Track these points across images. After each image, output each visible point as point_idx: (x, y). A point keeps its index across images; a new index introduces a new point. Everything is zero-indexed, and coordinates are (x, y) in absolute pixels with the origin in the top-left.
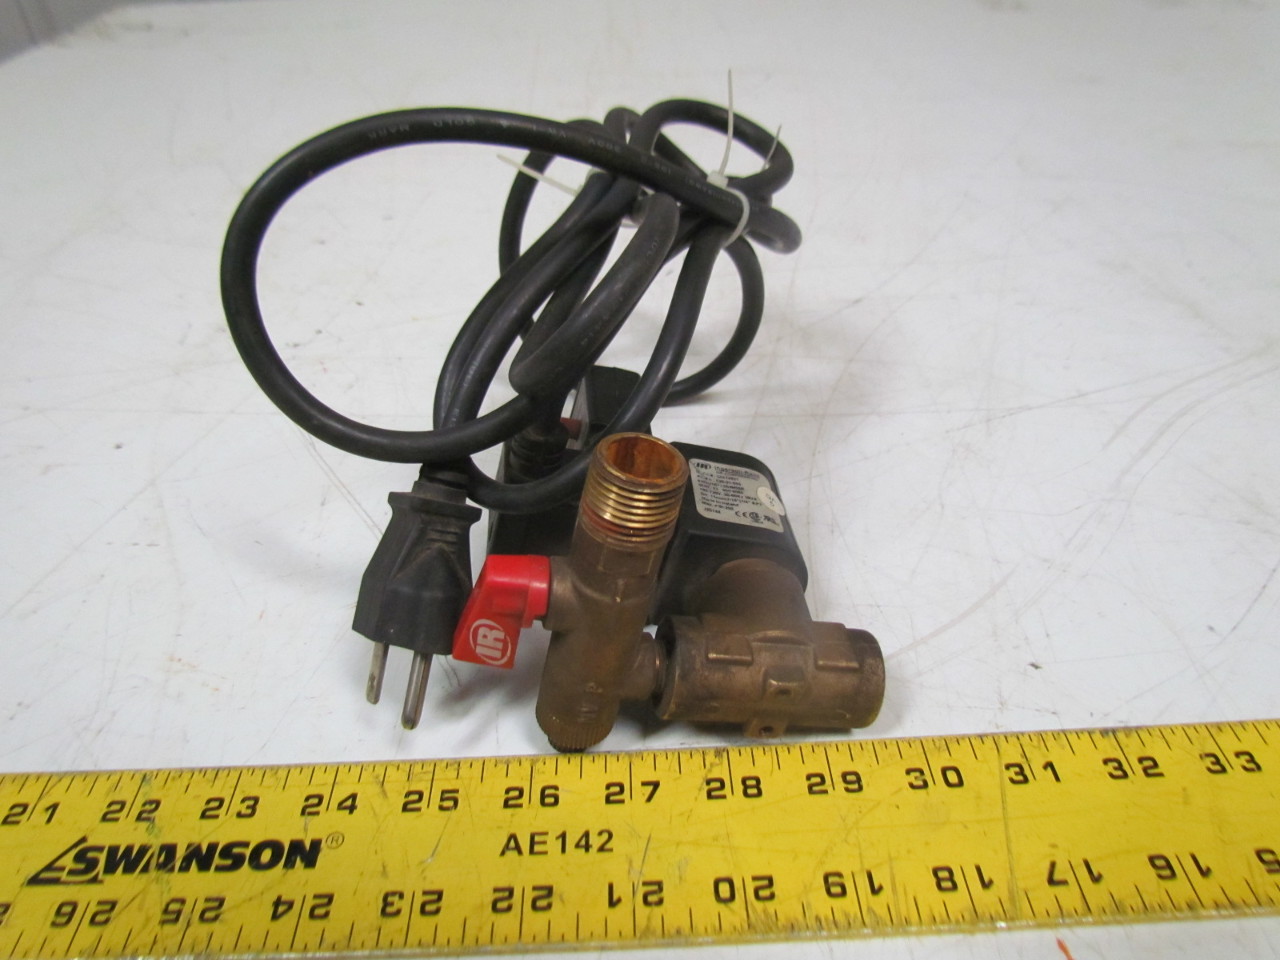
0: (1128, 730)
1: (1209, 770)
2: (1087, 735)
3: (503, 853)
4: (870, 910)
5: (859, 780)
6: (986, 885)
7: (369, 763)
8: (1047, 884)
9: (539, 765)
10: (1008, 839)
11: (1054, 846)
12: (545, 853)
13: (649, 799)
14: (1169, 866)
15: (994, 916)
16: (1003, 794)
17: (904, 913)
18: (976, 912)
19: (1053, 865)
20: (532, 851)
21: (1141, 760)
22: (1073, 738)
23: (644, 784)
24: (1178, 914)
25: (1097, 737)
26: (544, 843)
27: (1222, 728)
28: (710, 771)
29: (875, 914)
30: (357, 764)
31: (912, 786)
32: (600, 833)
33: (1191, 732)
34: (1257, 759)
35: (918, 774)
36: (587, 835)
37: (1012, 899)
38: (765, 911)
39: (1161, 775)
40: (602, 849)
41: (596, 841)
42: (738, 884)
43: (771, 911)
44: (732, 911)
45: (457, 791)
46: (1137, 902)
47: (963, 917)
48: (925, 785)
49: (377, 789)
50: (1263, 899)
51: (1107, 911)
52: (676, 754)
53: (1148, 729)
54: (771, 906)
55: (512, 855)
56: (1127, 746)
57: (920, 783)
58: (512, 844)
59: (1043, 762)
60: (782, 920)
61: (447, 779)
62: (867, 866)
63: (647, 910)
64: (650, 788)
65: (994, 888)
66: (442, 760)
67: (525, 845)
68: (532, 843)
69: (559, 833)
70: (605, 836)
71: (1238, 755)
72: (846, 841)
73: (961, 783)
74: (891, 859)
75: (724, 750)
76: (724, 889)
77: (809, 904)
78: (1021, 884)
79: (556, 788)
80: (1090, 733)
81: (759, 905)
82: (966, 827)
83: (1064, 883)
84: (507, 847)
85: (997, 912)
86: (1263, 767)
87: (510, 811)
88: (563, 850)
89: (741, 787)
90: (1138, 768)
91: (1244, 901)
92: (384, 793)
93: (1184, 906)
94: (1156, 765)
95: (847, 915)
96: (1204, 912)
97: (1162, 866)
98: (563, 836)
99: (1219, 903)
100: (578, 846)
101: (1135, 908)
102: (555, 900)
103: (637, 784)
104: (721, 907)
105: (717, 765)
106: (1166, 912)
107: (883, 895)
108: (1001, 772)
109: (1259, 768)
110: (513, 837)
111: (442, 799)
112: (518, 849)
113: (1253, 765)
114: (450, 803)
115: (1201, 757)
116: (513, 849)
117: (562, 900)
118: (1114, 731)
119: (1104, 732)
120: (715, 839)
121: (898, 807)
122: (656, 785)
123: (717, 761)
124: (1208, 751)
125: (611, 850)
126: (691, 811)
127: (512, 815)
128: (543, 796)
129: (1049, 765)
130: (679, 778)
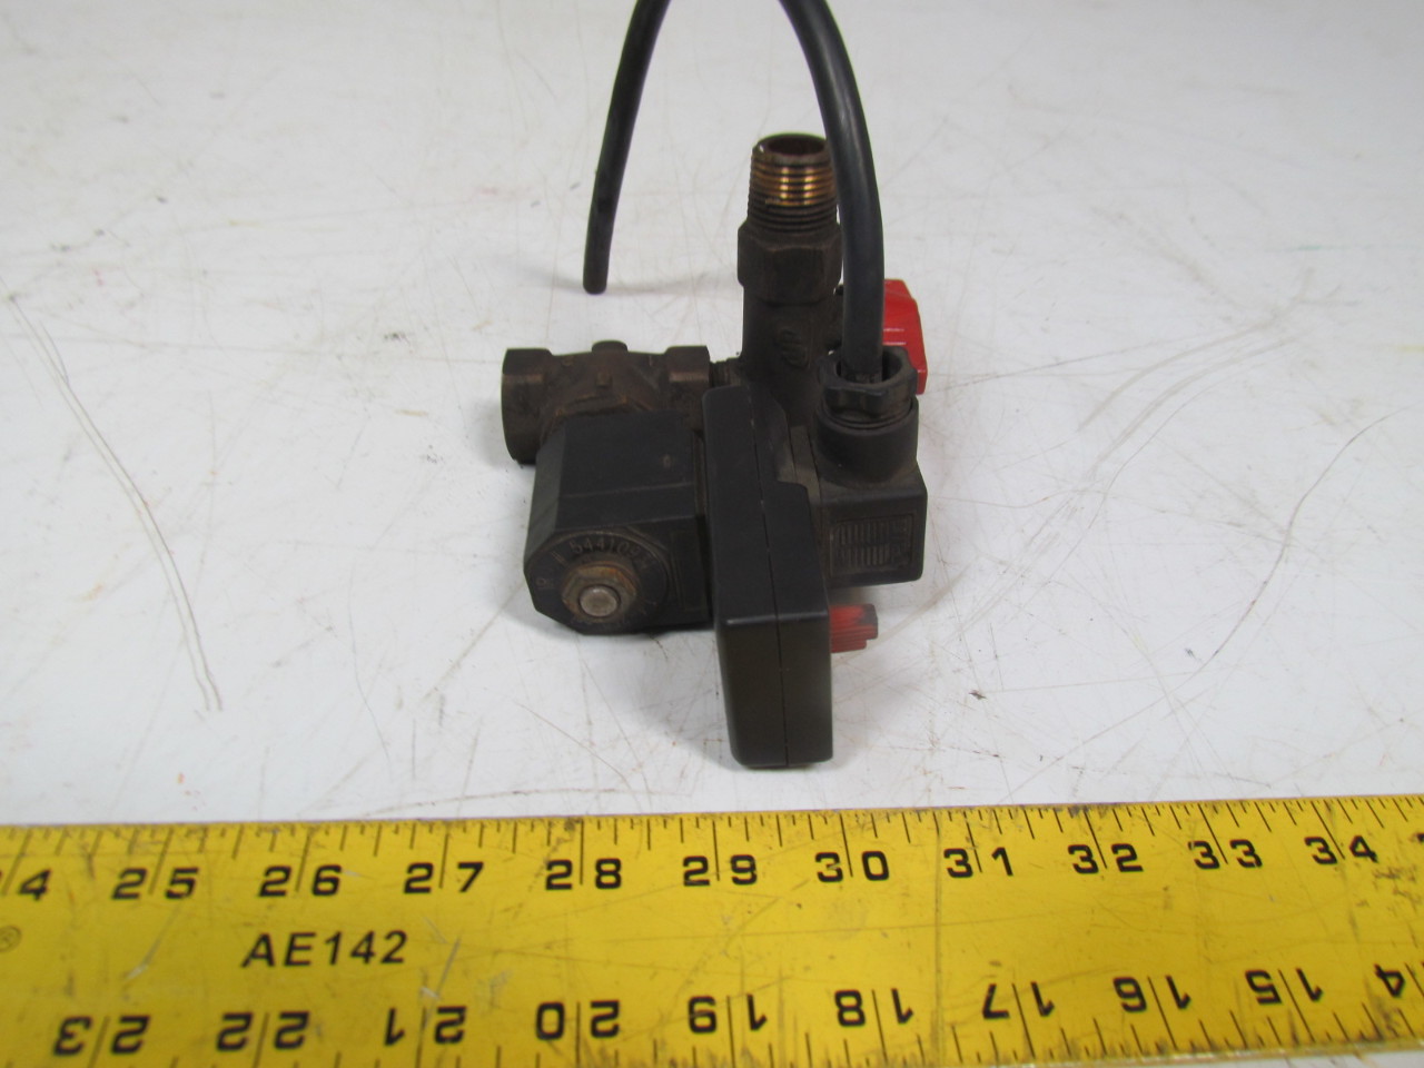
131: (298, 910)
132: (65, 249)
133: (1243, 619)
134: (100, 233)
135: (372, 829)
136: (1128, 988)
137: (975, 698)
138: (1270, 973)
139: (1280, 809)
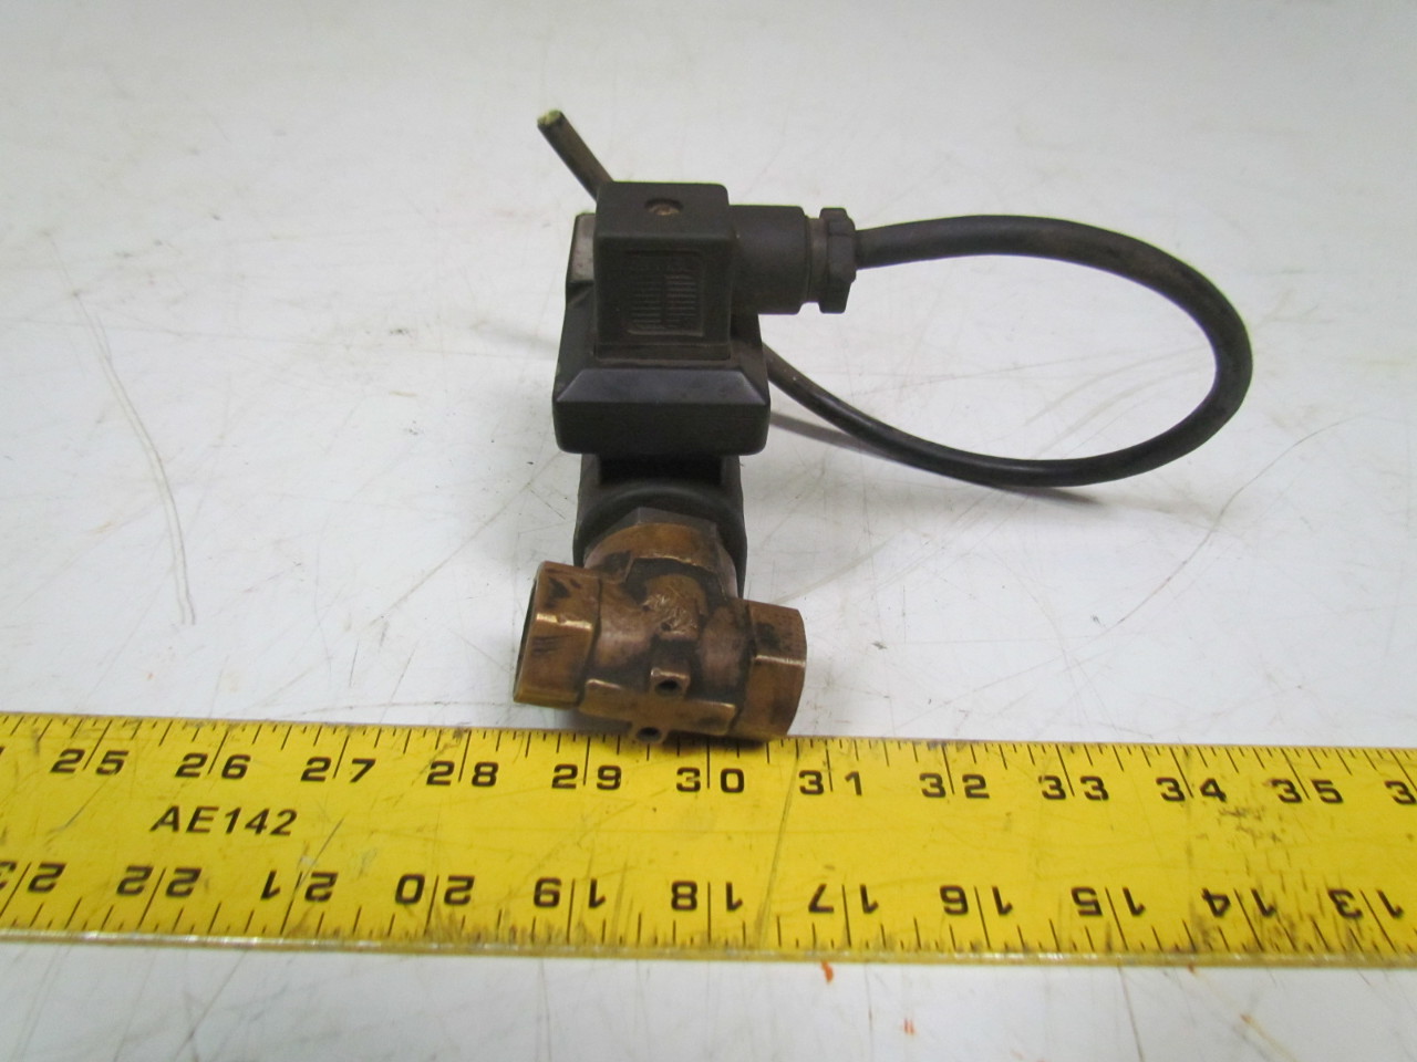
0: (960, 744)
1: (1046, 795)
2: (911, 745)
3: (154, 828)
4: (581, 925)
5: (618, 776)
6: (732, 906)
7: (31, 715)
8: (807, 909)
9: (236, 732)
10: (776, 856)
11: (830, 867)
12: (206, 831)
13: (356, 779)
14: (963, 899)
15: (730, 940)
16: (787, 805)
17: (621, 931)
18: (709, 935)
19: (822, 889)
20: (191, 828)
21: (966, 778)
22: (892, 748)
23: (356, 761)
24: (956, 955)
25: (922, 749)
26: (210, 819)
27: (1076, 749)
28: (441, 752)
29: (585, 930)
30: (16, 714)
31: (680, 788)
32: (281, 814)
33: (1037, 752)
34: (1106, 787)
35: (691, 775)
36: (264, 814)
37: (759, 924)
38: (451, 917)
39: (986, 796)
40: (277, 831)
41: (272, 822)
42: (428, 884)
43: (459, 917)
44: (411, 914)
45: (125, 753)
46: (910, 939)
47: (692, 940)
48: (697, 787)
49: (30, 744)
50: (1065, 944)
51: (871, 945)
52: (407, 732)
53: (986, 745)
54: (460, 911)
55: (166, 830)
56: (955, 761)
57: (692, 785)
58: (171, 818)
59: (848, 771)
60: (469, 926)
61: (120, 740)
62: (594, 874)
63: (309, 904)
64: (361, 767)
65: (740, 911)
66: (121, 717)
67: (184, 821)
68: (196, 817)
69: (232, 809)
70: (287, 817)
71: (1084, 780)
72: (578, 844)
73: (740, 788)
74: (626, 868)
75: (466, 731)
76: (410, 888)
77: (508, 912)
78: (775, 909)
79: (247, 758)
80: (915, 743)
81: (446, 910)
82: (730, 838)
83: (829, 910)
84: (162, 821)
85: (736, 938)
86: (1110, 795)
87: (182, 780)
88: (230, 829)
89: (473, 773)
90: (960, 786)
91: (1040, 946)
92: (37, 750)
93: (967, 946)
94: (983, 784)
95: (549, 928)
96: (988, 955)
97: (955, 899)
98: (235, 814)
99: (1010, 945)
100: (249, 826)
101: (906, 945)
102: (198, 886)
103: (347, 759)
104: (400, 909)
105: (452, 747)
106: (942, 951)
107: (602, 909)
108: (793, 779)
109: (1105, 796)
110: (175, 810)
111: (104, 761)
112: (175, 825)
113: (1100, 791)
114: (112, 767)
115: (1040, 779)
116: (169, 824)
117: (207, 886)
118: (944, 744)
119: (932, 744)
120: (420, 830)
121: (655, 810)
122: (369, 764)
123: (454, 742)
124: (1050, 774)
125: (288, 833)
126: (402, 796)
127: (183, 786)
128: (228, 765)
129: (855, 776)
130: (400, 758)
131: (209, 788)
132: (127, 255)
133: (1155, 593)
134: (159, 243)
135: (285, 729)
136: (953, 895)
137: (877, 648)
138: (1096, 890)
139: (1138, 753)
